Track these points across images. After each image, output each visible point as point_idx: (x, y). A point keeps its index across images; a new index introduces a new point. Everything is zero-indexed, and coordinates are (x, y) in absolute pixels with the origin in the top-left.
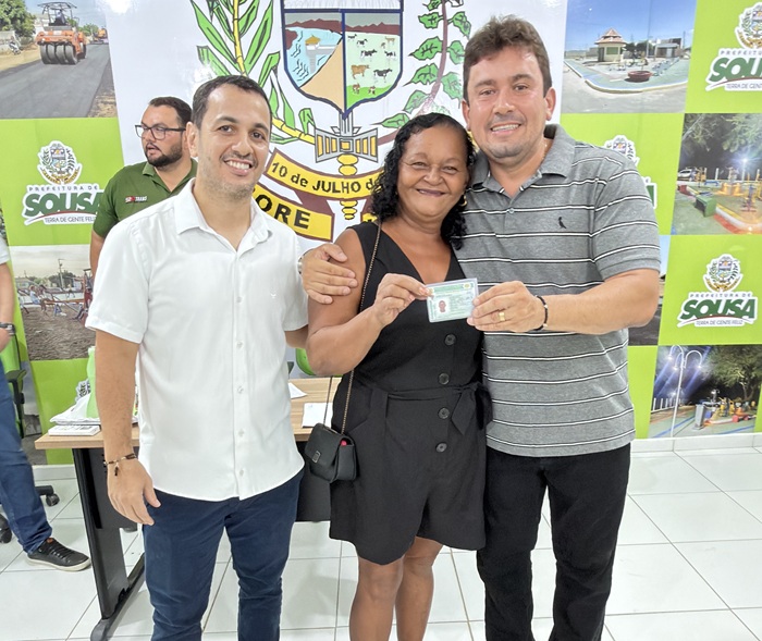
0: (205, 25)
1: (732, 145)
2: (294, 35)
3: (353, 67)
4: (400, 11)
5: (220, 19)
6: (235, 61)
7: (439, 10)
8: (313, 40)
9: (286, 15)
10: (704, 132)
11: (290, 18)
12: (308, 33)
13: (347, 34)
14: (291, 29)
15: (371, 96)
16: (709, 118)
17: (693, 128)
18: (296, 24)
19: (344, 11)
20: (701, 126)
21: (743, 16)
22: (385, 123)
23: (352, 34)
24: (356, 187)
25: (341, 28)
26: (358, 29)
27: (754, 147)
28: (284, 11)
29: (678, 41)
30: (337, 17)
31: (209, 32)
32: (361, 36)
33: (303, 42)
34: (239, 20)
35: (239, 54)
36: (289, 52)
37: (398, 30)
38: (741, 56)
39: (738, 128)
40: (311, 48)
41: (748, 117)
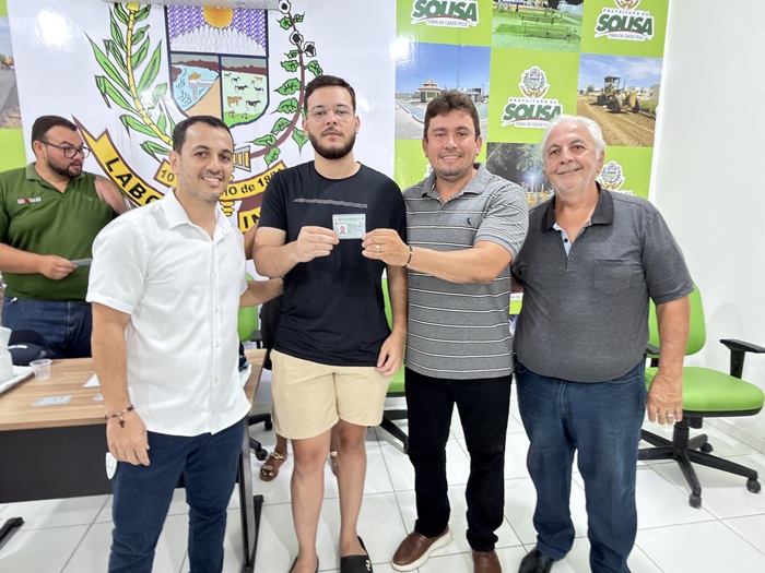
0: (102, 60)
1: (523, 166)
2: (180, 71)
3: (229, 98)
4: (267, 58)
5: (115, 56)
6: (128, 88)
7: (297, 58)
8: (196, 76)
9: (172, 55)
10: (502, 156)
11: (175, 58)
12: (191, 70)
13: (223, 72)
14: (177, 66)
15: (244, 120)
16: (505, 146)
17: (493, 153)
18: (181, 63)
19: (220, 55)
20: (499, 152)
21: (523, 75)
22: (256, 142)
23: (227, 73)
24: (233, 191)
25: (218, 67)
26: (232, 69)
27: (538, 168)
28: (170, 52)
29: (479, 90)
30: (215, 59)
31: (105, 65)
32: (235, 74)
33: (186, 78)
34: (131, 57)
35: (132, 83)
36: (175, 84)
37: (265, 71)
38: (525, 103)
39: (526, 154)
40: (193, 81)
41: (532, 146)
